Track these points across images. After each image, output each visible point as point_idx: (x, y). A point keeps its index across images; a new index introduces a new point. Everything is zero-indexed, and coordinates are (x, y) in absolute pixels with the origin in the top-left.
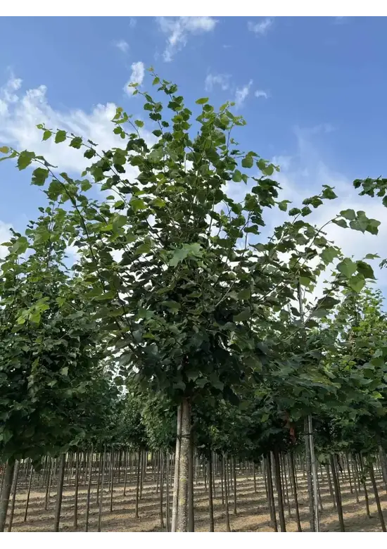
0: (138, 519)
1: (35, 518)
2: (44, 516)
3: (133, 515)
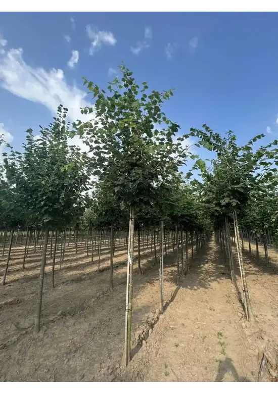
0: (77, 254)
1: (31, 255)
2: (34, 254)
3: (75, 253)
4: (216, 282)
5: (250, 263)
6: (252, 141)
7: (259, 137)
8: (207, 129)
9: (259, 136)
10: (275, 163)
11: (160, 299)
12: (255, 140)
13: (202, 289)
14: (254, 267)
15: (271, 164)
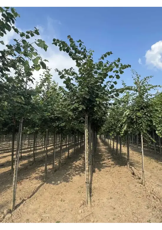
4: (78, 176)
5: (110, 158)
6: (103, 56)
7: (109, 54)
8: (71, 40)
9: (109, 52)
10: (116, 76)
11: (12, 198)
12: (105, 56)
13: (64, 183)
14: (112, 161)
15: (113, 77)
